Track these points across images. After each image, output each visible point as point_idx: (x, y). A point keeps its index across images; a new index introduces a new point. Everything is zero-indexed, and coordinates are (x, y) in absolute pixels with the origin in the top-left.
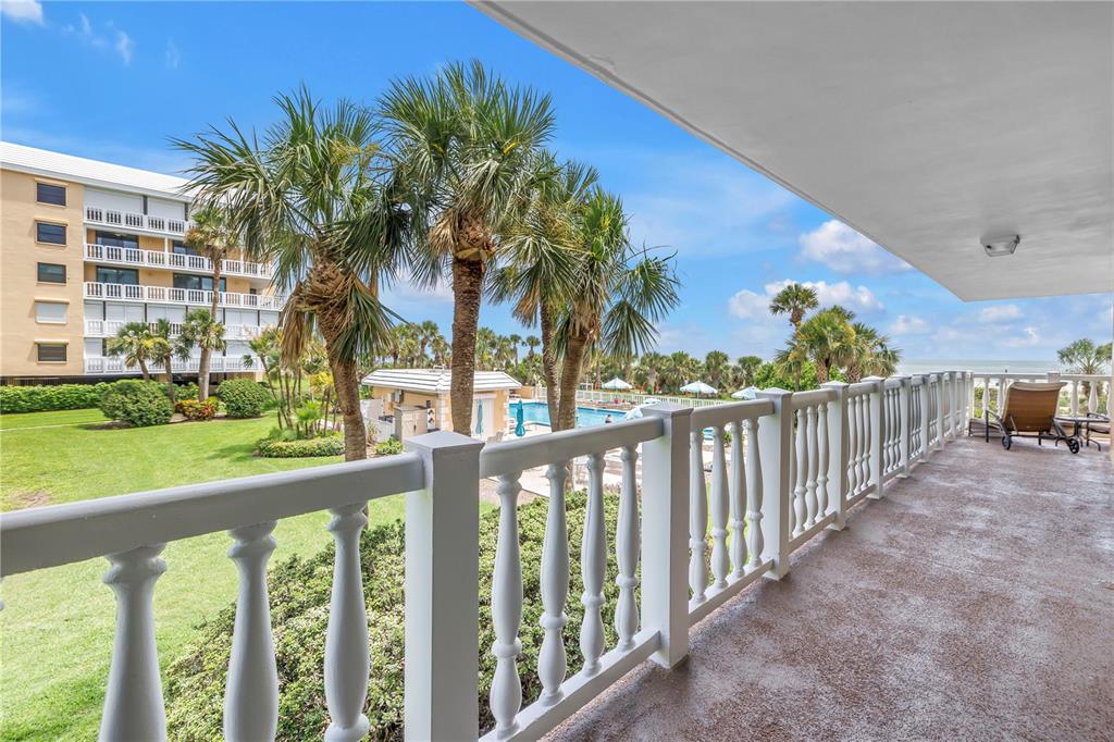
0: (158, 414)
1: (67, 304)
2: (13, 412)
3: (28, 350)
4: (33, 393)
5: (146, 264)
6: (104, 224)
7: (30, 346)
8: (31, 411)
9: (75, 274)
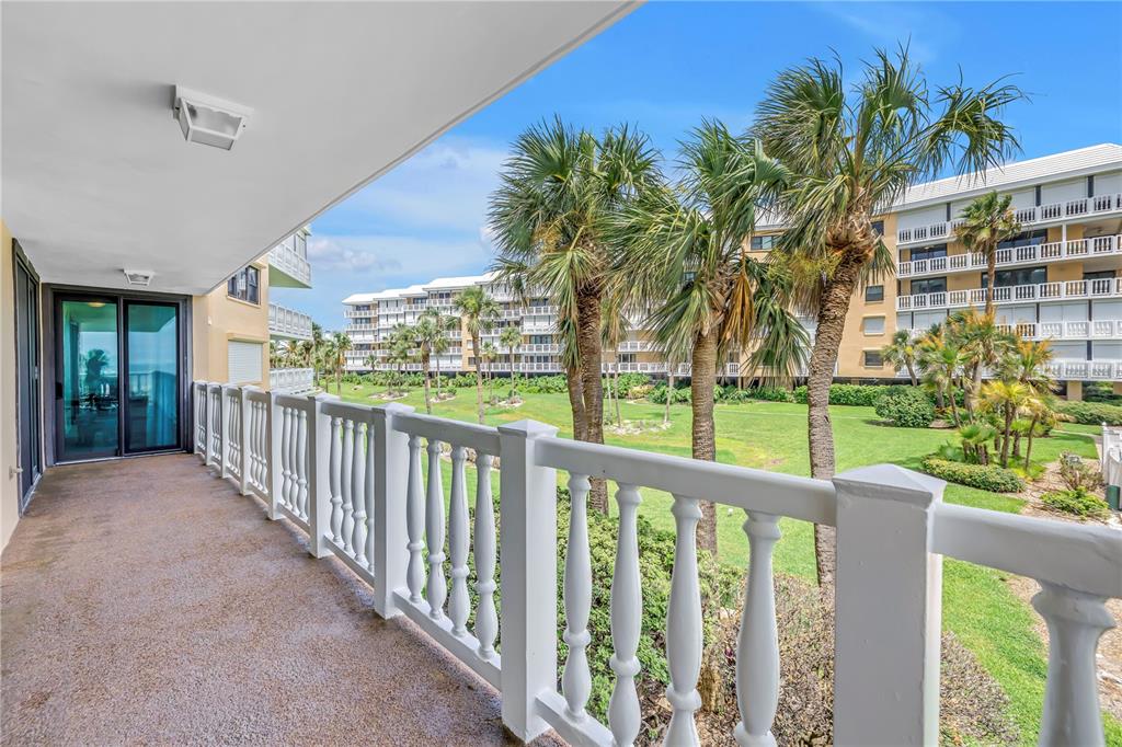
0: (915, 417)
1: (884, 317)
2: (846, 404)
3: (859, 357)
4: (858, 391)
5: (949, 270)
6: (913, 242)
7: (860, 354)
8: (857, 405)
9: (890, 290)
